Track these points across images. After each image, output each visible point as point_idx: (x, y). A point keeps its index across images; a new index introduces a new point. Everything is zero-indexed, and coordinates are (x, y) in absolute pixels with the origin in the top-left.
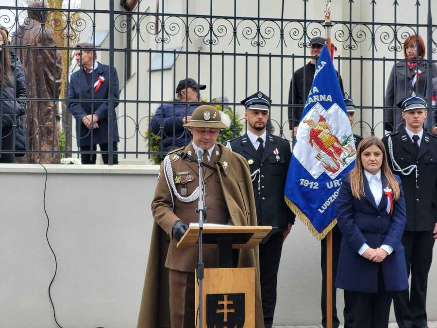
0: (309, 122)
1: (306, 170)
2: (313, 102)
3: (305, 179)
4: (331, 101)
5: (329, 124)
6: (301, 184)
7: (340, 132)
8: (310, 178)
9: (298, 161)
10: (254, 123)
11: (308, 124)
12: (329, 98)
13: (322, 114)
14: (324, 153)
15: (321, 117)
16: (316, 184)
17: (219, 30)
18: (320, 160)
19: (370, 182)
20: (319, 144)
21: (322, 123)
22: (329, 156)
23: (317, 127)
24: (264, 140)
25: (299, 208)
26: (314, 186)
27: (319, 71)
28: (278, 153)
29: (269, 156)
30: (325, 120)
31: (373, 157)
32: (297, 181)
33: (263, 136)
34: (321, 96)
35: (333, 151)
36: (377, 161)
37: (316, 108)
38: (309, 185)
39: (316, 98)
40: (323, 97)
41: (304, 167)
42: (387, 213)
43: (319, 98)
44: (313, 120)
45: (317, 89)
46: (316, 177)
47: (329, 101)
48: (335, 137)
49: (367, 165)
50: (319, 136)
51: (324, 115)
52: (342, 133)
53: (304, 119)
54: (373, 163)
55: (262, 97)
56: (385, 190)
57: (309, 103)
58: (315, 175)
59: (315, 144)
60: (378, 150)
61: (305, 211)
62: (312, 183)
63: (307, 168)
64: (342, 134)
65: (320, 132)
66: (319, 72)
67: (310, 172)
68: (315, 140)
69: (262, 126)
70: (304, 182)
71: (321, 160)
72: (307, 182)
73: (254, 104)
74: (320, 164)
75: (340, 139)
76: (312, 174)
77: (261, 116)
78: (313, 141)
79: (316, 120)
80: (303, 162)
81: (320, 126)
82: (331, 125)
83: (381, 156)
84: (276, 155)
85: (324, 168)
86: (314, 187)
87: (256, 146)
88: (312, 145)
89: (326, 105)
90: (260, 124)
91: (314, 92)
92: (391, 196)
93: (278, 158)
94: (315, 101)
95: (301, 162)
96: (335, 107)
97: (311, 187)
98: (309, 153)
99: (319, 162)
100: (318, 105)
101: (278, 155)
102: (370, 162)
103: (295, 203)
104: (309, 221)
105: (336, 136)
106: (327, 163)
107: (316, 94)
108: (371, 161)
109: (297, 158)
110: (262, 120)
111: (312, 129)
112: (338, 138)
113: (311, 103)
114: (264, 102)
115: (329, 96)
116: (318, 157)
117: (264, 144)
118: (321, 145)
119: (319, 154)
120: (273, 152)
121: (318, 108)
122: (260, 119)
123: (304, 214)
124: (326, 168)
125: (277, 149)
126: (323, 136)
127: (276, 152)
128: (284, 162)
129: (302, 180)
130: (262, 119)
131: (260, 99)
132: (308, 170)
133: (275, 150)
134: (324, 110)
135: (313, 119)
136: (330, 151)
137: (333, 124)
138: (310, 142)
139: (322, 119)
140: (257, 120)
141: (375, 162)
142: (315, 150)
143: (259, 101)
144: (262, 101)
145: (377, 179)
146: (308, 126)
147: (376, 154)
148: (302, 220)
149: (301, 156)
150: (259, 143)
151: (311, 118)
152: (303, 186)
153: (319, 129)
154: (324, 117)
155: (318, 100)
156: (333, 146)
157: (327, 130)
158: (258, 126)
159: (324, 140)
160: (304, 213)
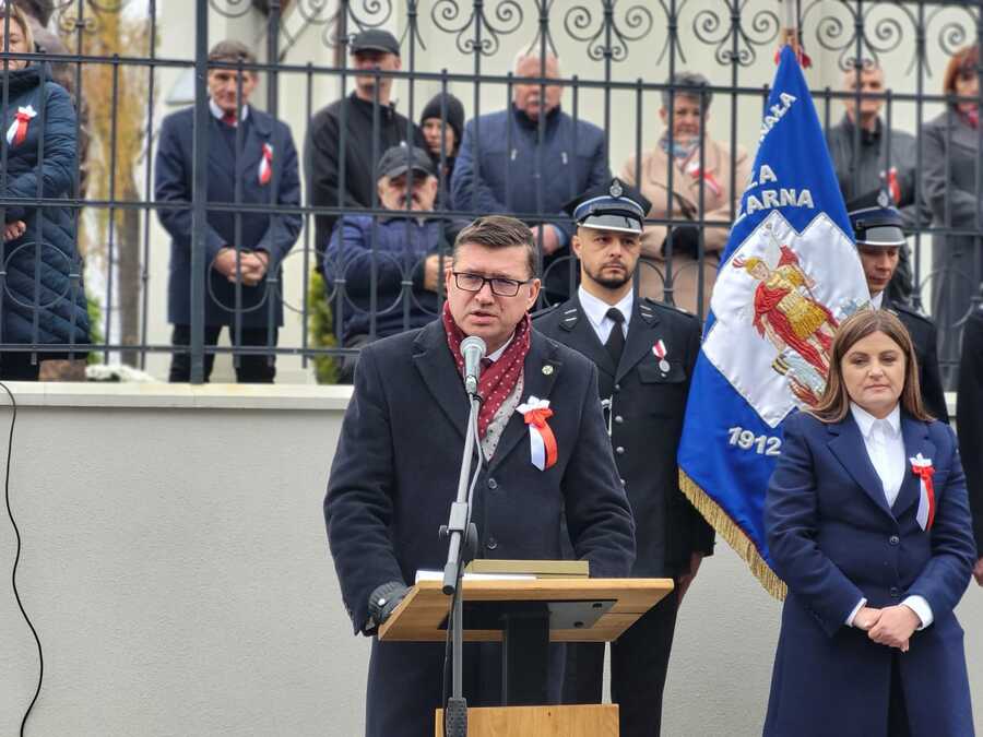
0: (752, 266)
1: (747, 404)
2: (762, 207)
3: (744, 429)
4: (811, 206)
5: (807, 273)
6: (733, 441)
7: (837, 293)
8: (758, 425)
9: (723, 377)
10: (598, 267)
11: (749, 272)
12: (806, 199)
13: (787, 242)
14: (794, 353)
15: (785, 250)
16: (774, 443)
17: (501, 14)
18: (783, 374)
19: (868, 439)
20: (782, 329)
21: (786, 269)
22: (809, 361)
23: (775, 281)
24: (627, 315)
25: (728, 512)
26: (767, 446)
27: (777, 120)
28: (665, 352)
29: (640, 361)
30: (797, 262)
31: (876, 367)
32: (721, 433)
33: (625, 306)
34: (783, 191)
35: (819, 347)
36: (888, 378)
37: (769, 227)
38: (755, 445)
39: (769, 196)
40: (788, 196)
41: (741, 392)
42: (919, 527)
43: (778, 199)
44: (764, 260)
45: (771, 172)
46: (773, 423)
47: (805, 206)
48: (824, 309)
49: (861, 389)
50: (780, 305)
51: (792, 245)
52: (842, 296)
53: (736, 255)
54: (876, 382)
55: (623, 196)
56: (912, 460)
57: (750, 212)
58: (770, 416)
59: (769, 328)
60: (892, 346)
61: (741, 518)
62: (762, 439)
63: (749, 398)
64: (842, 301)
65: (784, 292)
66: (776, 124)
67: (756, 408)
68: (769, 317)
69: (620, 277)
70: (741, 438)
71: (787, 373)
72: (747, 437)
73: (597, 213)
74: (785, 385)
75: (836, 313)
76: (762, 413)
77: (616, 248)
78: (763, 318)
79: (772, 258)
80: (737, 378)
81: (782, 277)
82: (812, 273)
83: (900, 364)
84: (659, 359)
85: (795, 397)
86: (770, 452)
87: (604, 332)
88: (762, 330)
89: (799, 219)
90: (615, 272)
91: (762, 181)
92: (929, 478)
93: (665, 366)
94: (768, 206)
95: (731, 379)
96: (822, 222)
97: (760, 450)
98: (754, 352)
99: (782, 380)
100: (775, 218)
101: (666, 358)
102: (869, 382)
103: (714, 498)
104: (753, 546)
105: (828, 306)
106: (803, 382)
107: (769, 185)
108: (871, 377)
109: (720, 369)
110: (621, 260)
111: (762, 286)
112: (832, 310)
113: (756, 211)
114: (629, 208)
115: (806, 193)
116: (780, 365)
117: (625, 327)
118: (787, 331)
119: (782, 357)
120: (651, 350)
121: (777, 226)
122: (616, 258)
123: (740, 527)
124: (799, 396)
125: (661, 343)
126: (794, 305)
127: (660, 349)
128: (681, 377)
129: (736, 431)
130: (620, 256)
131: (616, 200)
132: (751, 402)
133: (656, 344)
134: (792, 234)
135: (763, 256)
136: (811, 347)
137: (816, 272)
138: (757, 322)
139: (788, 257)
140: (608, 260)
141: (884, 381)
142: (771, 346)
143: (615, 206)
144: (623, 207)
145: (888, 430)
146: (750, 277)
147: (886, 358)
148: (733, 543)
149: (730, 363)
150: (610, 325)
151: (759, 254)
152: (737, 447)
153: (780, 285)
154: (793, 251)
155: (777, 204)
156: (819, 335)
157: (803, 288)
158: (608, 276)
159: (795, 318)
160: (740, 524)
